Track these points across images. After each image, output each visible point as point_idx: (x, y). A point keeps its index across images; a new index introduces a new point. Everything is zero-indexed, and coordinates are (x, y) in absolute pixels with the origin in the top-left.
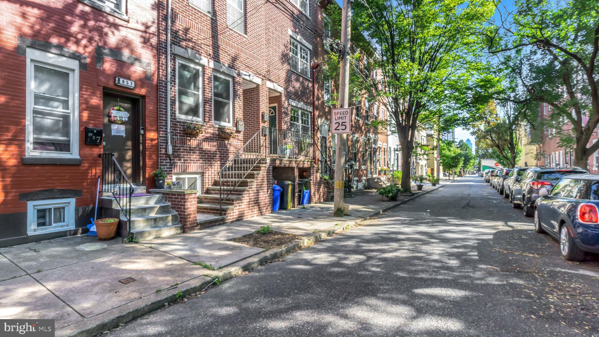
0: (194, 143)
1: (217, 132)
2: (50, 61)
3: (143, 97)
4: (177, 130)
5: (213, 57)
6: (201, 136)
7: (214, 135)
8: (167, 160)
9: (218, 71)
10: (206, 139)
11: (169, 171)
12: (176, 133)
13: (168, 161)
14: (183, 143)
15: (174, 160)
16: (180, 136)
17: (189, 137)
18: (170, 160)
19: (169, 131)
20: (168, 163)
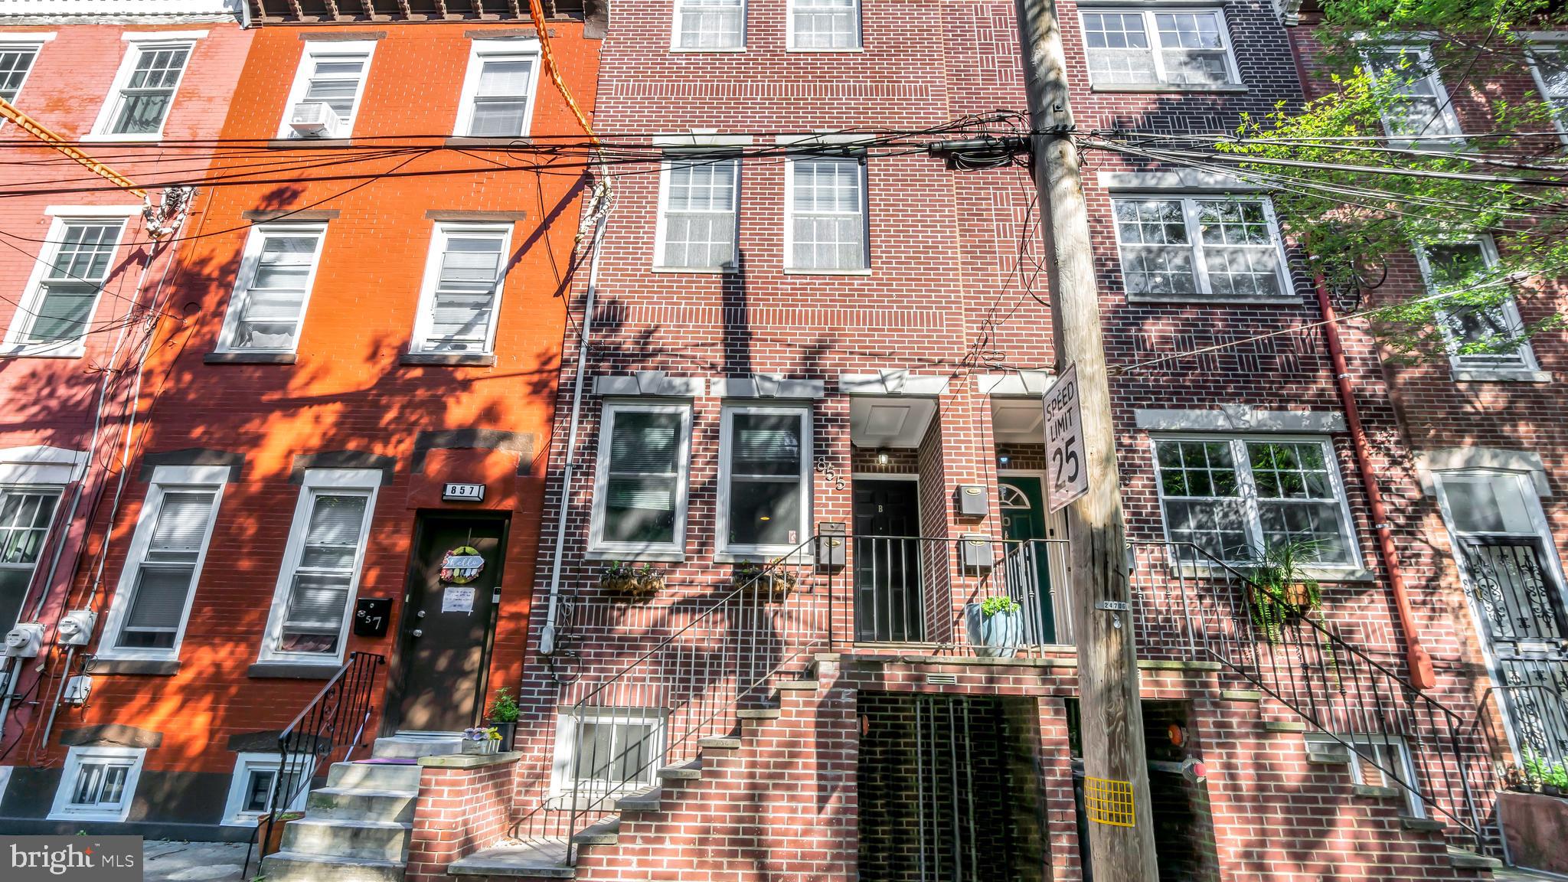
0: (636, 621)
1: (732, 578)
2: (341, 483)
3: (508, 514)
4: (585, 585)
5: (725, 369)
6: (665, 599)
7: (716, 588)
8: (542, 669)
9: (749, 400)
10: (687, 606)
11: (546, 701)
12: (580, 593)
13: (546, 672)
14: (603, 619)
15: (565, 669)
16: (591, 600)
17: (622, 601)
18: (552, 669)
19: (555, 589)
20: (546, 677)
